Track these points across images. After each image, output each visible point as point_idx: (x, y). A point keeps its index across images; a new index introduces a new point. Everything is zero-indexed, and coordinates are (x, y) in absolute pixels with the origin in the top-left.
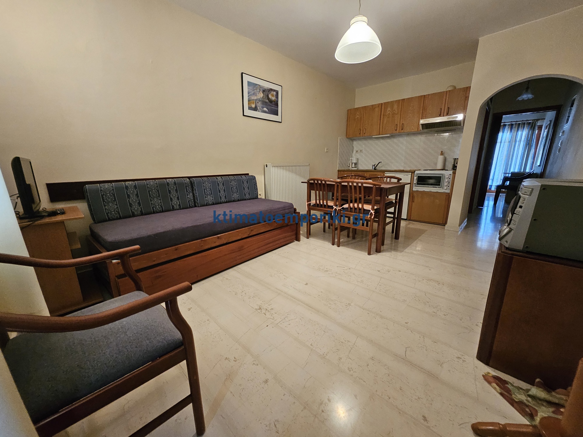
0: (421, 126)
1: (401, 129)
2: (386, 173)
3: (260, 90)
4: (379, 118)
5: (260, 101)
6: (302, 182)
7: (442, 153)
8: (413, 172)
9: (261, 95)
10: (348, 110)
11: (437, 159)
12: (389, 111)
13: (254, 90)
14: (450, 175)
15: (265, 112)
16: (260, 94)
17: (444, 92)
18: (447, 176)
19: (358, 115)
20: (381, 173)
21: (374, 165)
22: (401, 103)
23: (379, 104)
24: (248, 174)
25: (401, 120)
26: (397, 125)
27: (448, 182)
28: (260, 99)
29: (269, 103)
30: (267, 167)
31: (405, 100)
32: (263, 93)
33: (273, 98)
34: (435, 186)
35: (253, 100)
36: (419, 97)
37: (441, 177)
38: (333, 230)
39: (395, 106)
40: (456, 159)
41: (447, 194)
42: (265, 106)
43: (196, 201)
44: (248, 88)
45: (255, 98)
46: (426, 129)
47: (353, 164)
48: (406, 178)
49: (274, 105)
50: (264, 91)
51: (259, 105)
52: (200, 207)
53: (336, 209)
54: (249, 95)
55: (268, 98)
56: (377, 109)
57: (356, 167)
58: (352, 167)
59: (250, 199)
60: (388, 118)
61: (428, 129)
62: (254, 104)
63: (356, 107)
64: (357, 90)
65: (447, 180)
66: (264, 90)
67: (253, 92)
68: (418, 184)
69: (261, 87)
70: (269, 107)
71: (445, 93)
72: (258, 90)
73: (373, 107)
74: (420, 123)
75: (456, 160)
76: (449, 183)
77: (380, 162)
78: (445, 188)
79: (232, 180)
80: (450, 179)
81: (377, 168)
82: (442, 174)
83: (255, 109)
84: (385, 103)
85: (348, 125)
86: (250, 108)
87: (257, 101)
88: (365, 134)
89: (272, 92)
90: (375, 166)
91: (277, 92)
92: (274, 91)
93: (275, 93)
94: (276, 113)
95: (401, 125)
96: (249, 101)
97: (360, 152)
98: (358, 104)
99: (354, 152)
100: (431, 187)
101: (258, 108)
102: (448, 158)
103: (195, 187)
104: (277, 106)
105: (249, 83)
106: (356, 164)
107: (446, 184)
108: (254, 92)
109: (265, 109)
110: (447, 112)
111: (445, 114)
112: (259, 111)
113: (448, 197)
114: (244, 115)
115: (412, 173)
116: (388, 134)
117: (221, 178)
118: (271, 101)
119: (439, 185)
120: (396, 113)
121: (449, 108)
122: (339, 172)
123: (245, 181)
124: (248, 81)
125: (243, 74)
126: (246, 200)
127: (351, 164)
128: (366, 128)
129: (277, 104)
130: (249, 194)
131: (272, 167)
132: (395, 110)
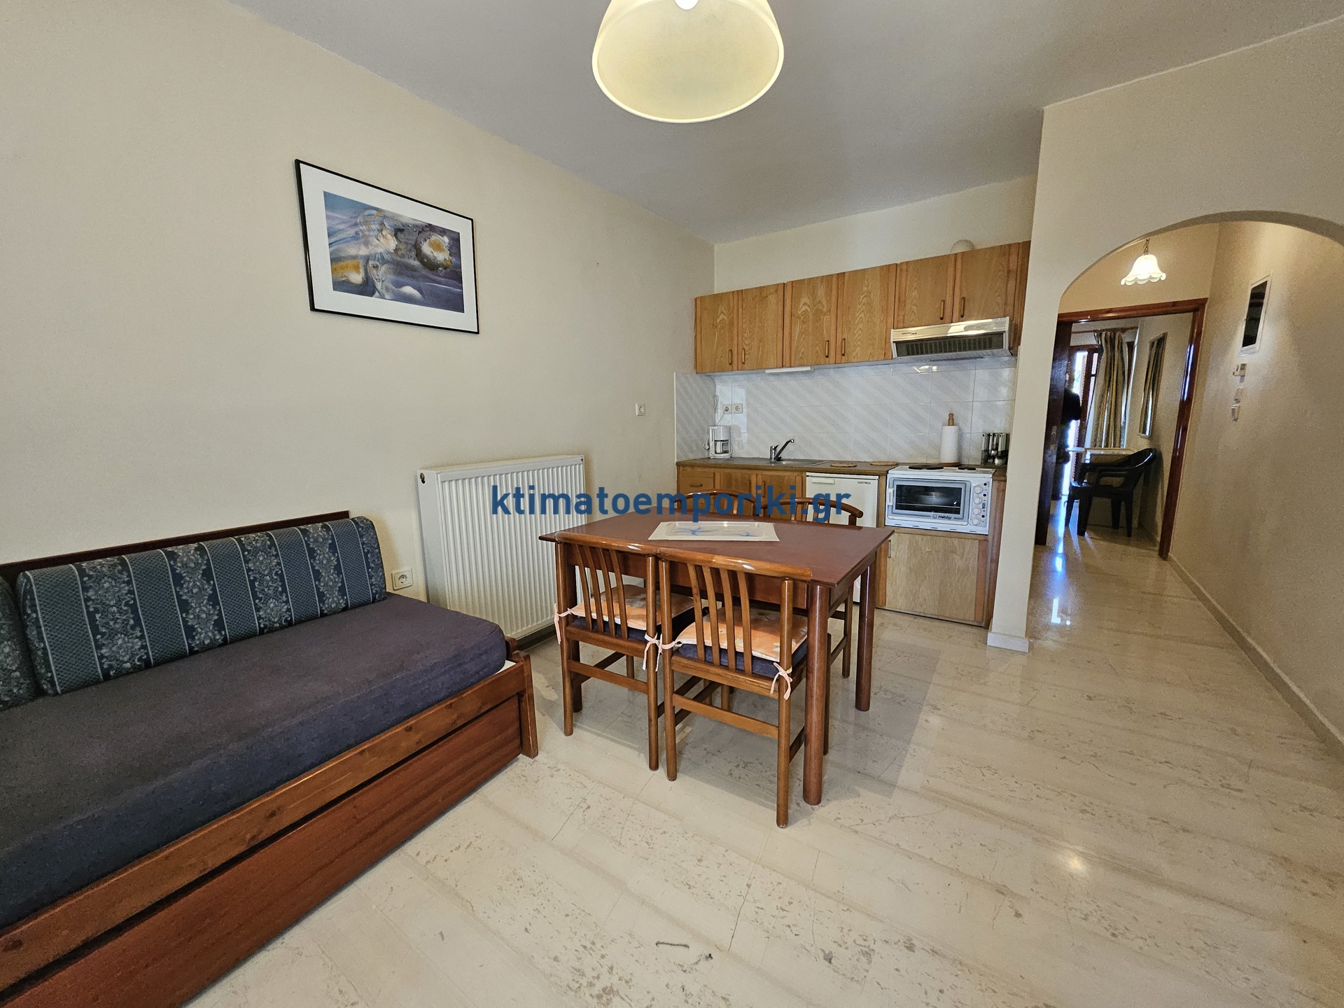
0: (894, 347)
1: (839, 356)
2: (808, 474)
3: (382, 224)
4: (780, 322)
6: (541, 538)
7: (951, 421)
8: (883, 472)
9: (389, 243)
10: (696, 299)
11: (940, 435)
12: (804, 304)
13: (356, 225)
14: (985, 484)
15: (408, 299)
16: (382, 240)
17: (948, 256)
18: (978, 490)
19: (722, 312)
20: (796, 474)
21: (776, 448)
22: (835, 285)
23: (778, 285)
24: (345, 514)
25: (839, 330)
26: (829, 342)
27: (981, 506)
28: (386, 257)
29: (425, 272)
30: (423, 482)
31: (847, 275)
32: (396, 235)
33: (442, 257)
34: (946, 515)
35: (354, 257)
36: (882, 268)
37: (961, 489)
38: (650, 720)
39: (821, 292)
40: (989, 435)
41: (982, 538)
42: (406, 280)
43: (43, 671)
44: (328, 217)
45: (363, 251)
46: (908, 354)
47: (718, 443)
48: (863, 494)
49: (445, 276)
50: (398, 231)
51: (382, 276)
52: (63, 692)
53: (656, 647)
54: (333, 240)
55: (420, 255)
56: (773, 300)
57: (726, 452)
58: (716, 453)
59: (345, 609)
60: (804, 322)
61: (913, 354)
62: (358, 272)
63: (717, 290)
64: (716, 248)
65: (977, 501)
66: (400, 226)
67: (352, 232)
68: (898, 507)
69: (385, 217)
70: (423, 284)
71: (952, 258)
72: (375, 227)
73: (761, 293)
74: (892, 341)
75: (991, 438)
76: (984, 508)
77: (790, 441)
78: (976, 522)
79: (255, 551)
80: (985, 495)
81: (783, 455)
82: (964, 483)
83: (367, 288)
84: (792, 282)
85: (699, 340)
86: (341, 285)
87: (371, 263)
88: (744, 363)
89: (435, 237)
90: (778, 449)
91: (455, 239)
92: (443, 232)
93: (446, 239)
94: (456, 304)
95: (839, 342)
96: (335, 260)
97: (734, 410)
98: (721, 285)
99: (720, 411)
100: (935, 518)
101: (379, 285)
102: (966, 430)
103: (36, 611)
104: (458, 284)
105: (331, 201)
106: (725, 443)
107: (976, 511)
108: (357, 233)
109: (408, 290)
110: (960, 312)
111: (956, 315)
112: (382, 297)
113: (988, 548)
114: (313, 308)
115: (879, 476)
116: (807, 366)
117: (200, 549)
118: (431, 265)
119: (958, 512)
120: (825, 310)
121: (964, 298)
122: (681, 468)
123: (323, 544)
124: (325, 194)
125: (301, 164)
126: (326, 615)
127: (712, 444)
128: (746, 348)
129: (456, 276)
130: (342, 591)
131: (442, 482)
132: (820, 302)
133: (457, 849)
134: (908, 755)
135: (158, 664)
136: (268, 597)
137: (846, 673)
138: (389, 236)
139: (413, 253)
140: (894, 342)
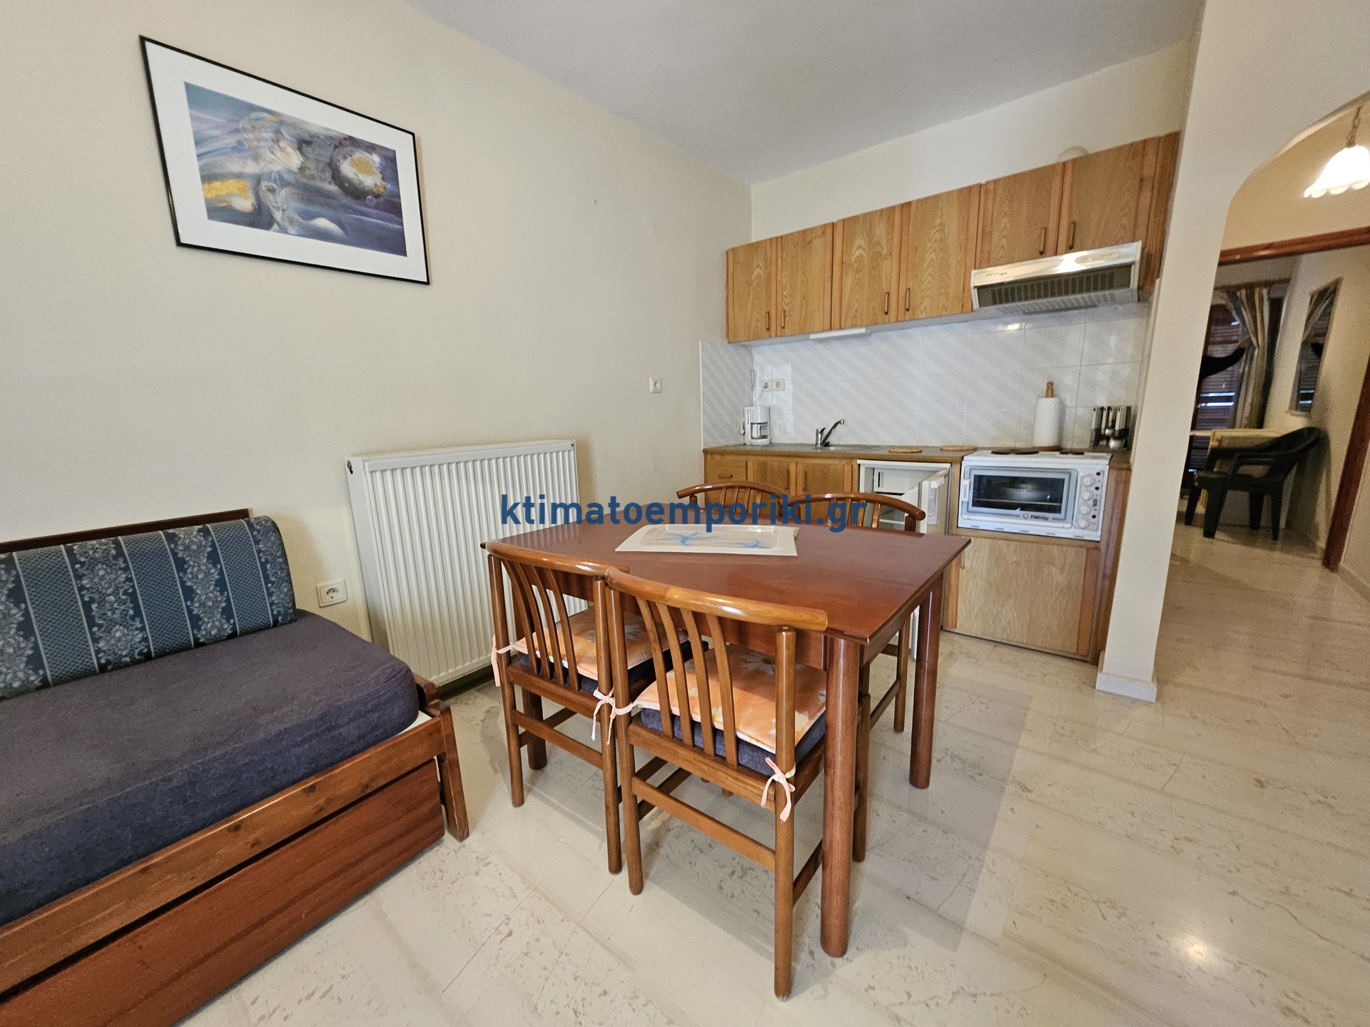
0: (974, 293)
1: (902, 311)
2: (859, 461)
3: (278, 132)
4: (828, 274)
5: (284, 183)
7: (1051, 391)
8: (956, 459)
9: (291, 159)
10: (727, 252)
11: (1034, 410)
12: (859, 247)
13: (237, 131)
14: (1098, 474)
15: (324, 236)
16: (279, 153)
17: (1053, 167)
18: (1088, 481)
19: (758, 266)
20: (844, 462)
21: (823, 430)
22: (897, 220)
23: (825, 225)
25: (903, 279)
26: (888, 294)
27: (1091, 503)
28: (286, 177)
29: (347, 200)
30: (352, 472)
31: (913, 207)
32: (300, 149)
33: (371, 181)
34: (1041, 514)
35: (238, 175)
36: (961, 191)
37: (1063, 480)
39: (880, 229)
40: (1102, 409)
41: (1092, 545)
42: (313, 209)
44: (192, 118)
45: (251, 168)
46: (994, 303)
47: (755, 426)
49: (377, 208)
50: (304, 143)
51: (282, 202)
54: (203, 150)
55: (337, 177)
56: (818, 244)
57: (764, 437)
58: (752, 438)
59: (232, 636)
60: (857, 271)
61: (1001, 302)
62: (245, 196)
63: (754, 240)
64: (754, 189)
65: (1086, 496)
66: (307, 137)
67: (231, 141)
68: (975, 504)
69: (282, 123)
70: (348, 217)
71: (1059, 169)
72: (268, 135)
73: (804, 238)
74: (972, 285)
75: (1105, 413)
76: (1095, 505)
77: (839, 422)
78: (1083, 523)
80: (1097, 488)
81: (832, 440)
82: (1068, 472)
83: (260, 218)
84: (844, 220)
85: (730, 302)
86: (220, 211)
87: (264, 184)
88: (784, 328)
89: (359, 155)
90: (826, 432)
91: (390, 160)
92: (371, 148)
93: (376, 158)
94: (396, 245)
95: (902, 295)
96: (207, 177)
97: (774, 386)
98: (760, 231)
99: (758, 388)
100: (1025, 518)
101: (278, 215)
102: (1070, 403)
104: (397, 219)
105: (196, 96)
106: (763, 425)
107: (1085, 509)
108: (240, 142)
109: (323, 223)
110: (1068, 240)
111: (1062, 245)
112: (283, 230)
114: (179, 244)
115: (951, 463)
116: (861, 326)
118: (356, 193)
119: (1056, 510)
120: (884, 253)
121: (1074, 223)
122: (709, 456)
123: (196, 554)
124: (188, 86)
125: (148, 45)
126: (203, 644)
127: (748, 427)
128: (787, 309)
129: (393, 207)
130: (227, 613)
131: (371, 472)
132: (878, 243)
133: (309, 996)
134: (984, 870)
136: (113, 623)
137: (898, 726)
138: (290, 150)
139: (328, 175)
140: (975, 287)
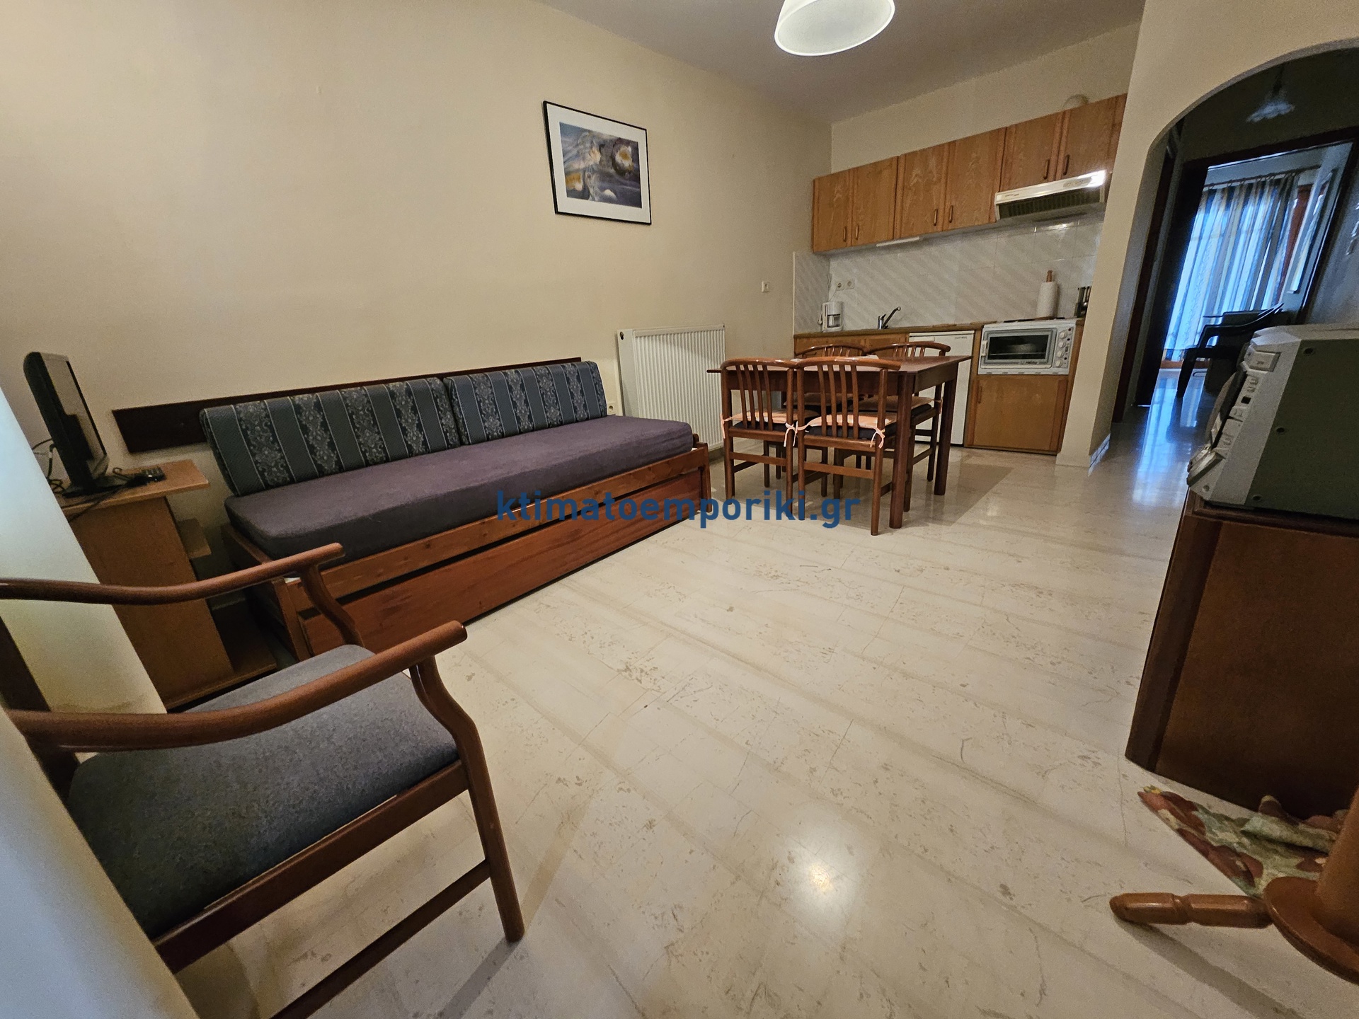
0: (997, 209)
1: (947, 221)
2: (911, 334)
3: (592, 142)
4: (893, 197)
5: (594, 171)
6: (709, 371)
7: (1051, 277)
8: (978, 329)
9: (595, 158)
10: (814, 181)
11: (1038, 292)
12: (916, 176)
13: (577, 145)
14: (1070, 330)
15: (608, 200)
16: (592, 154)
17: (1057, 114)
18: (1063, 334)
19: (838, 191)
20: (900, 336)
21: (883, 317)
22: (946, 154)
23: (892, 158)
24: (579, 359)
25: (948, 197)
26: (937, 210)
27: (1064, 349)
28: (595, 167)
29: (617, 177)
30: (622, 338)
31: (957, 144)
32: (600, 150)
33: (627, 163)
34: (1033, 360)
35: (578, 170)
36: (991, 132)
37: (1048, 336)
38: (788, 482)
39: (933, 162)
40: (1084, 288)
41: (1063, 378)
42: (605, 185)
43: (463, 430)
44: (562, 142)
45: (582, 165)
46: (1011, 216)
47: (831, 318)
48: (960, 345)
49: (630, 179)
50: (601, 146)
51: (594, 183)
52: (473, 444)
53: (792, 431)
54: (566, 159)
55: (615, 164)
56: (886, 173)
57: (837, 326)
58: (828, 327)
59: (587, 419)
60: (915, 194)
61: (1015, 215)
62: (580, 182)
63: (833, 171)
64: (834, 127)
65: (1061, 344)
66: (602, 143)
67: (575, 152)
68: (990, 357)
69: (594, 136)
70: (618, 187)
71: (1060, 116)
72: (588, 145)
73: (876, 168)
74: (995, 203)
75: (1086, 291)
76: (1066, 351)
77: (897, 309)
78: (1058, 363)
79: (541, 376)
80: (1069, 339)
81: (890, 324)
82: (1051, 330)
83: (584, 195)
84: (906, 155)
85: (816, 222)
86: (571, 193)
87: (587, 174)
88: (857, 239)
89: (623, 148)
90: (885, 319)
91: (636, 149)
92: (628, 143)
93: (630, 149)
94: (637, 202)
95: (947, 210)
96: (567, 174)
97: (846, 286)
98: (839, 163)
99: (833, 287)
100: (1022, 364)
101: (591, 191)
102: (1064, 286)
103: (457, 397)
104: (634, 183)
105: (564, 128)
106: (837, 317)
107: (1059, 354)
108: (578, 152)
109: (608, 193)
110: (1063, 169)
111: (1060, 172)
112: (594, 200)
113: (1065, 385)
114: (557, 212)
115: (975, 330)
116: (916, 236)
117: (516, 372)
118: (621, 171)
119: (1043, 357)
120: (934, 179)
121: (1067, 156)
122: (798, 340)
123: (573, 375)
124: (561, 124)
125: (548, 105)
126: (578, 421)
127: (825, 318)
128: (860, 224)
129: (636, 178)
130: (585, 407)
131: (636, 337)
132: (931, 172)
135: (507, 436)
136: (550, 405)
138: (596, 152)
139: (611, 163)
140: (997, 205)
